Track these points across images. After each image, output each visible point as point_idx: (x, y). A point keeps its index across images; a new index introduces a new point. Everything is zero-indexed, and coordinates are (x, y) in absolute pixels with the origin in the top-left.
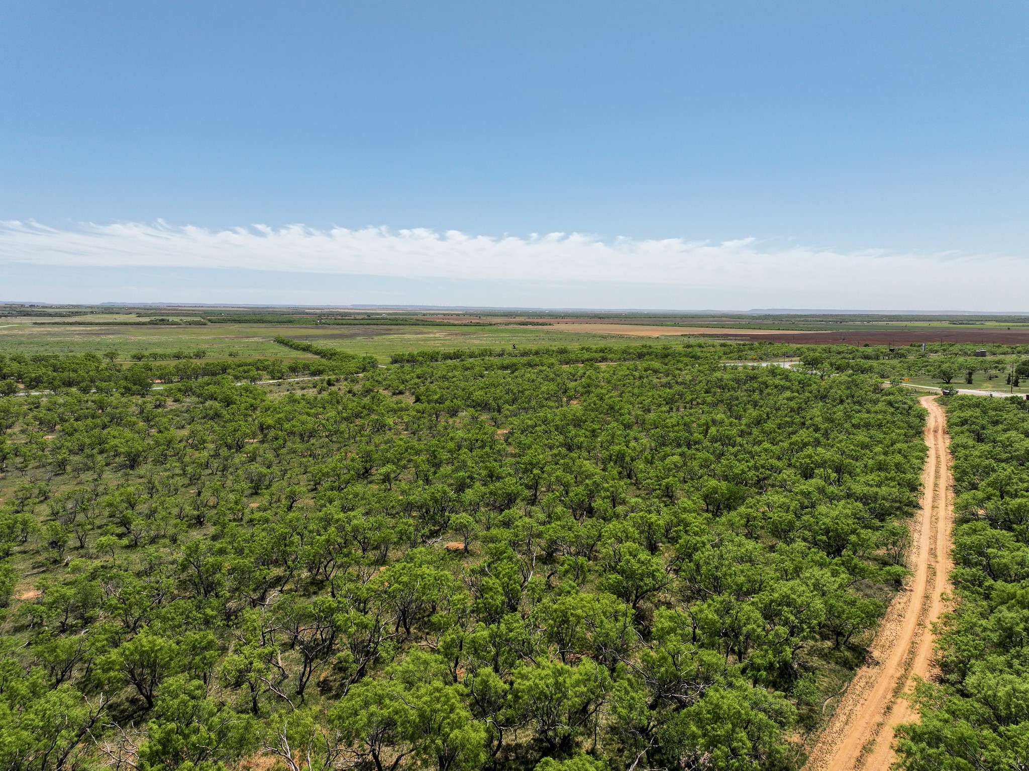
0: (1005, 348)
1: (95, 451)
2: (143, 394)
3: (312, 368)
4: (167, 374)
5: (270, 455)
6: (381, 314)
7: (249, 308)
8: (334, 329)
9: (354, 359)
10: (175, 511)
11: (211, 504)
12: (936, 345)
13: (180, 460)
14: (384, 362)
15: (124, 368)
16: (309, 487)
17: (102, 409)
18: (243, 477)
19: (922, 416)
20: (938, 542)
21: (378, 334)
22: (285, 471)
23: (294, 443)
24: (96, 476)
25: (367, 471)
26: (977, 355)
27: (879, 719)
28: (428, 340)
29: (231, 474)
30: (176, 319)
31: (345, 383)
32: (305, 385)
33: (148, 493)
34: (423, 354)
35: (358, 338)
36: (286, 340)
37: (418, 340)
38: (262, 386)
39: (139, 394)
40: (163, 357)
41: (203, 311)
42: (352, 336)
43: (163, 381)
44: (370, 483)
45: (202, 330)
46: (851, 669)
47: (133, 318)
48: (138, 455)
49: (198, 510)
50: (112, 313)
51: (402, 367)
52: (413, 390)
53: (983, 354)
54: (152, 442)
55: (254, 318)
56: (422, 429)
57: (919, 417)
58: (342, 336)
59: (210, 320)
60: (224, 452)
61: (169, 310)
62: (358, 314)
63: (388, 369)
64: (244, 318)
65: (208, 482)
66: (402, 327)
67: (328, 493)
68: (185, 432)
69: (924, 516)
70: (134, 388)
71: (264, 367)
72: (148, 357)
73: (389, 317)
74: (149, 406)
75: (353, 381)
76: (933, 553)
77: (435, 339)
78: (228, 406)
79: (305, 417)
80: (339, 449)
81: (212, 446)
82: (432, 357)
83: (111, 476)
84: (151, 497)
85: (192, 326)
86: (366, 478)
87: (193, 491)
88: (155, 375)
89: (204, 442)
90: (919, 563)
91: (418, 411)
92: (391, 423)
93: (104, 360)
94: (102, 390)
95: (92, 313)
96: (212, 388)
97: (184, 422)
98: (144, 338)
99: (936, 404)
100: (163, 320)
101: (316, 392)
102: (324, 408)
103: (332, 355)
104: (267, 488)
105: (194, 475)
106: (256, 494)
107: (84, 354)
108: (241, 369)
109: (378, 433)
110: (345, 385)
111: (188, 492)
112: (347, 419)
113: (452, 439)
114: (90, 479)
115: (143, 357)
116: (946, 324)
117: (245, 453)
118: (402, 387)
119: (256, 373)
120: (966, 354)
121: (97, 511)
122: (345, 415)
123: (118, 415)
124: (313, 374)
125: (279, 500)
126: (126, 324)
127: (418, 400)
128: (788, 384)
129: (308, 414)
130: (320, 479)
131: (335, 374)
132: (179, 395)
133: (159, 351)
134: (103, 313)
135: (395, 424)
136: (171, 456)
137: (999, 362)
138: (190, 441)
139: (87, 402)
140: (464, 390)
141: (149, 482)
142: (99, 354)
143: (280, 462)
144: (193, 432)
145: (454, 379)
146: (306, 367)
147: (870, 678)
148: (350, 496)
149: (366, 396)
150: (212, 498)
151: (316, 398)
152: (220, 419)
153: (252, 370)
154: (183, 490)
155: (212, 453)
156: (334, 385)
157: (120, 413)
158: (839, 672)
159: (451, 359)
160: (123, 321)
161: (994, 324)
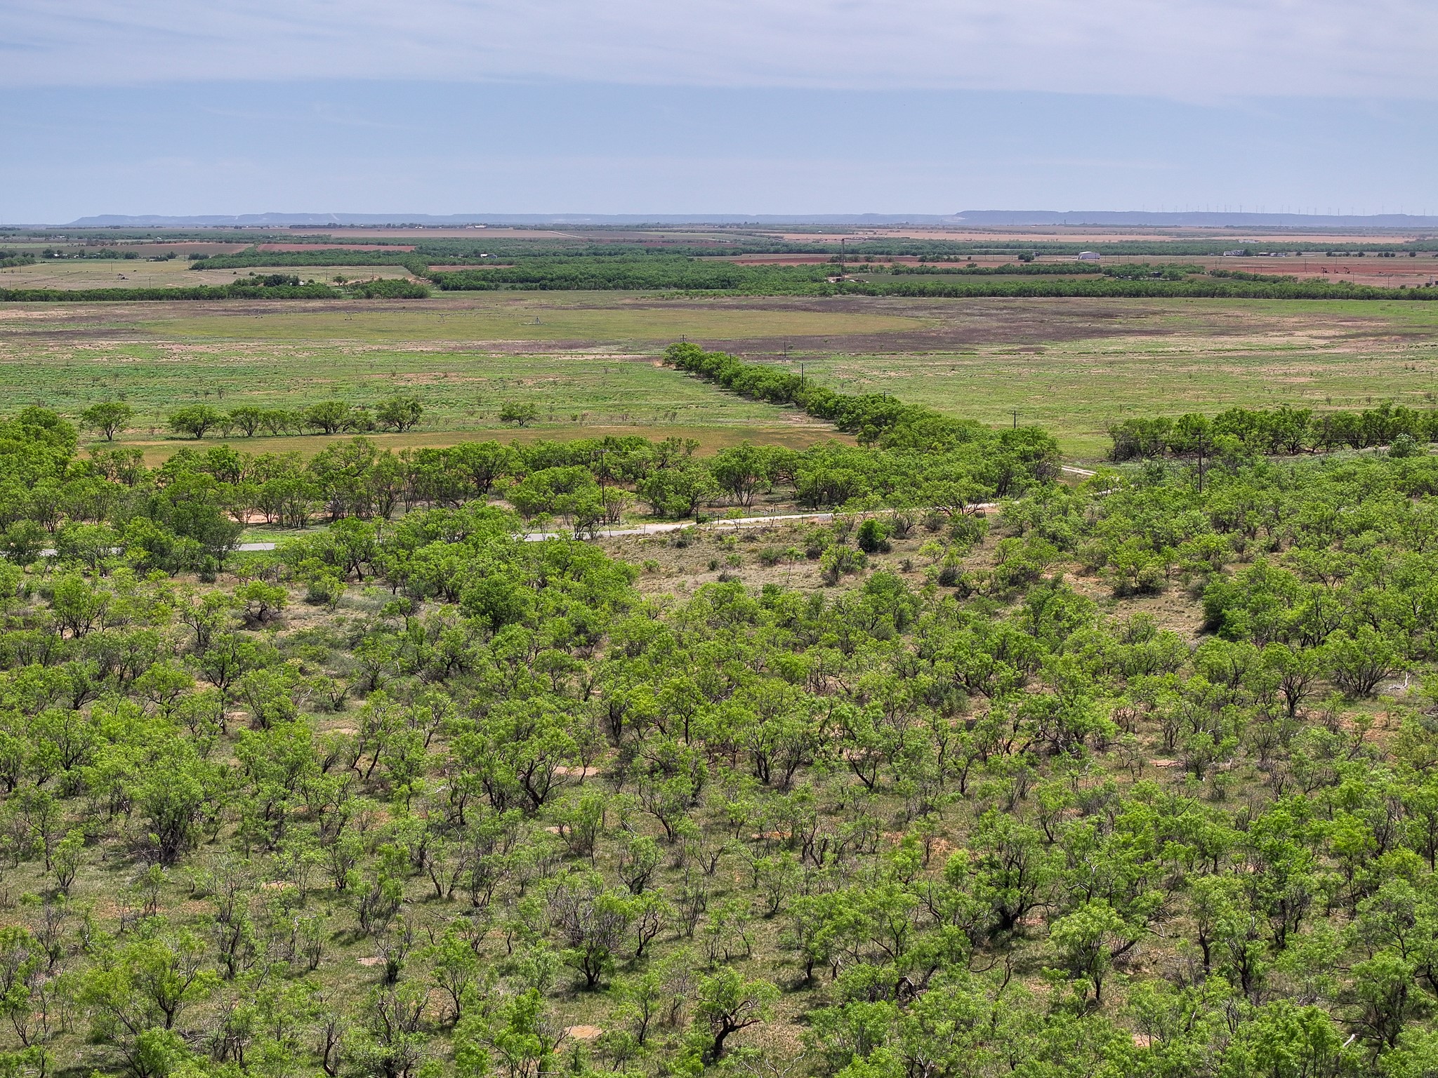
1: (51, 786)
2: (208, 569)
3: (805, 477)
4: (288, 492)
5: (645, 836)
6: (1073, 250)
7: (578, 228)
8: (891, 311)
9: (964, 438)
10: (309, 1035)
11: (432, 1014)
13: (329, 835)
14: (1083, 451)
15: (149, 465)
16: (787, 974)
17: (75, 626)
18: (544, 918)
21: (1060, 335)
22: (697, 905)
23: (731, 790)
24: (51, 883)
25: (1007, 920)
28: (1263, 361)
29: (504, 900)
30: (322, 277)
31: (930, 542)
32: (777, 547)
33: (221, 959)
34: (1240, 423)
35: (984, 350)
36: (709, 357)
37: (1222, 357)
38: (618, 545)
39: (192, 568)
40: (277, 423)
41: (413, 242)
42: (962, 340)
43: (274, 518)
44: (1024, 969)
45: (409, 316)
47: (178, 274)
48: (188, 811)
49: (388, 1040)
50: (113, 256)
51: (1155, 476)
52: (1196, 580)
54: (235, 761)
55: (594, 269)
56: (1227, 753)
58: (919, 343)
59: (437, 280)
60: (479, 812)
61: (300, 241)
62: (985, 249)
63: (1098, 485)
64: (559, 270)
65: (424, 931)
66: (1156, 304)
67: (860, 1009)
68: (346, 728)
70: (181, 545)
71: (627, 470)
72: (225, 425)
73: (1105, 262)
74: (227, 618)
75: (959, 535)
77: (1292, 355)
78: (496, 624)
79: (777, 684)
80: (900, 823)
81: (435, 787)
82: (1275, 433)
83: (99, 884)
84: (230, 975)
85: (376, 302)
86: (1004, 947)
87: (370, 961)
88: (249, 495)
89: (413, 769)
91: (1216, 675)
92: (1107, 721)
93: (83, 435)
94: (74, 549)
95: (48, 255)
96: (440, 554)
97: (341, 684)
98: (214, 350)
100: (277, 281)
101: (817, 579)
102: (848, 649)
103: (879, 421)
104: (630, 968)
105: (376, 898)
106: (591, 986)
107: (19, 410)
108: (544, 476)
109: (1054, 761)
110: (931, 553)
111: (351, 963)
112: (932, 698)
113: (1352, 802)
114: (32, 893)
115: (210, 421)
117: (553, 822)
118: (1151, 566)
119: (597, 492)
121: (54, 1016)
122: (925, 680)
123: (125, 653)
124: (810, 499)
125: (672, 1022)
126: (154, 296)
127: (1215, 624)
129: (790, 675)
130: (825, 945)
131: (896, 504)
132: (328, 580)
133: (261, 399)
134: (82, 255)
135: (1124, 724)
136: (299, 818)
138: (363, 764)
139: (28, 595)
140: (1405, 584)
141: (224, 918)
142: (68, 412)
143: (678, 866)
144: (372, 727)
145: (1367, 537)
146: (782, 471)
148: (944, 1027)
149: (1008, 600)
150: (435, 994)
151: (816, 606)
152: (468, 679)
153: (583, 482)
154: (337, 952)
155: (439, 816)
156: (886, 550)
157: (132, 646)
159: (1356, 445)
160: (146, 286)
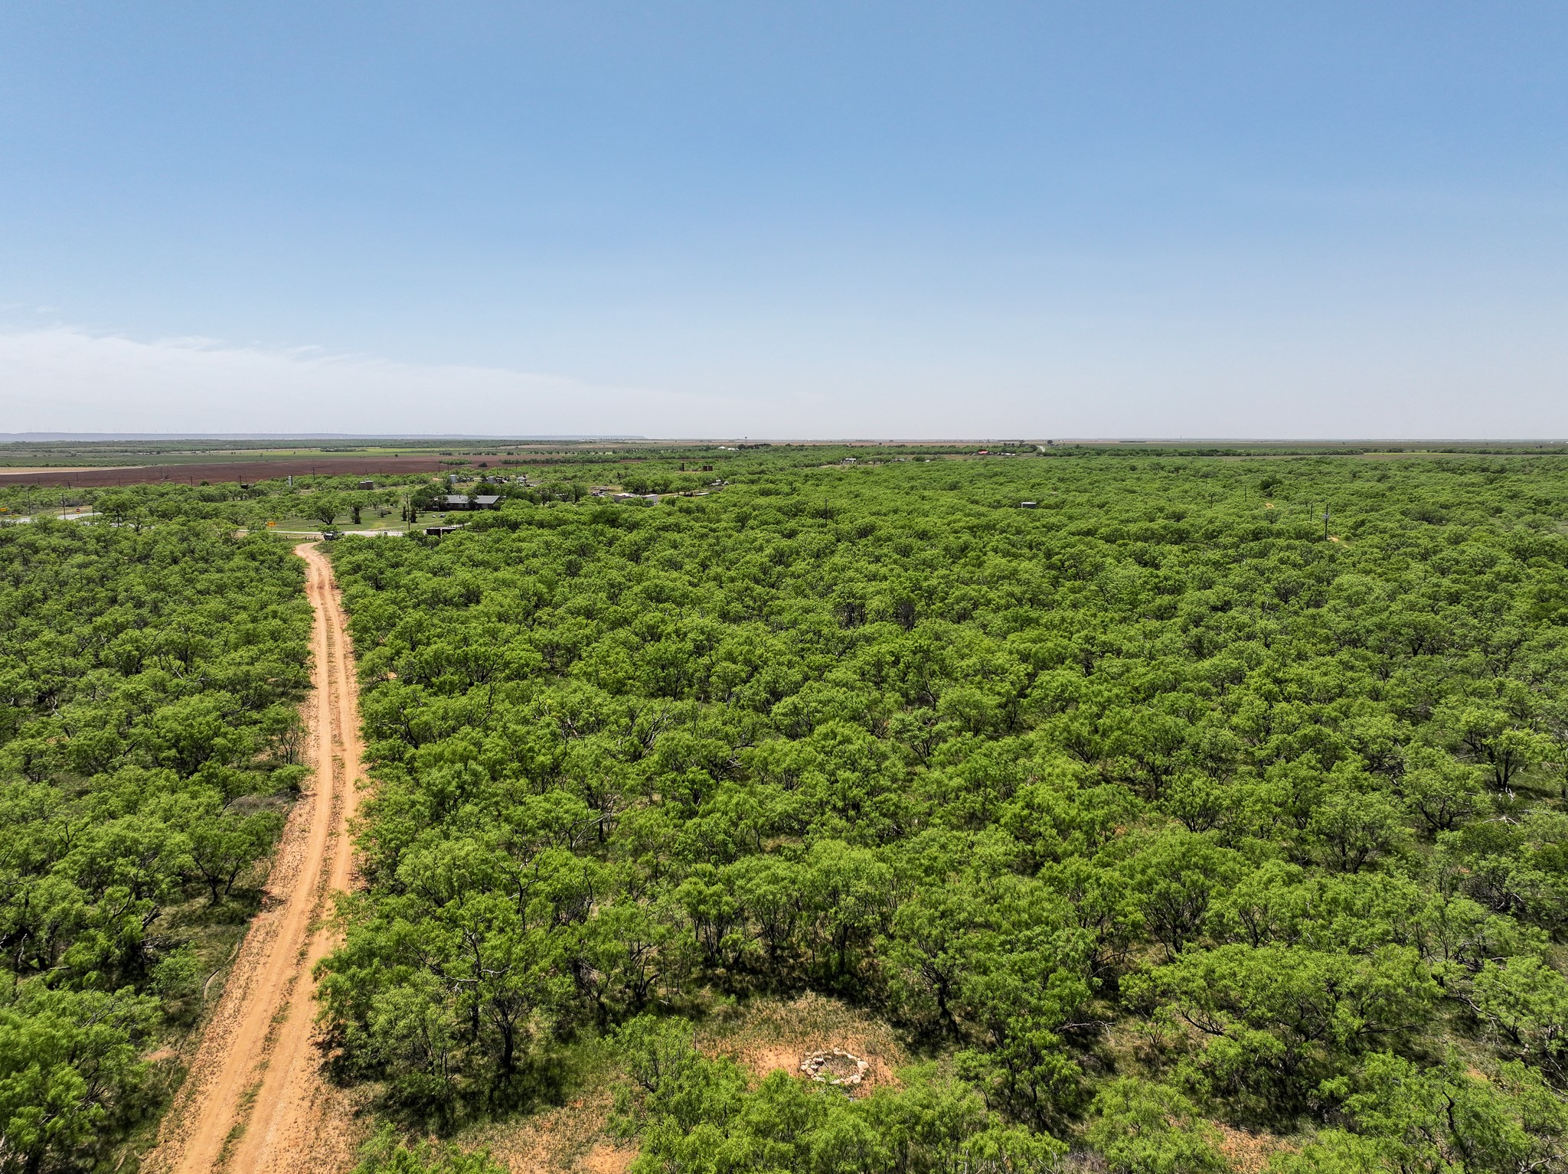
0: (395, 478)
12: (307, 479)
19: (299, 568)
20: (343, 725)
26: (362, 487)
27: (291, 973)
46: (243, 922)
53: (369, 486)
57: (296, 570)
69: (320, 696)
76: (337, 740)
90: (321, 759)
99: (317, 553)
116: (316, 452)
120: (348, 487)
128: (77, 544)
137: (390, 494)
147: (271, 925)
158: (223, 933)
161: (378, 450)
